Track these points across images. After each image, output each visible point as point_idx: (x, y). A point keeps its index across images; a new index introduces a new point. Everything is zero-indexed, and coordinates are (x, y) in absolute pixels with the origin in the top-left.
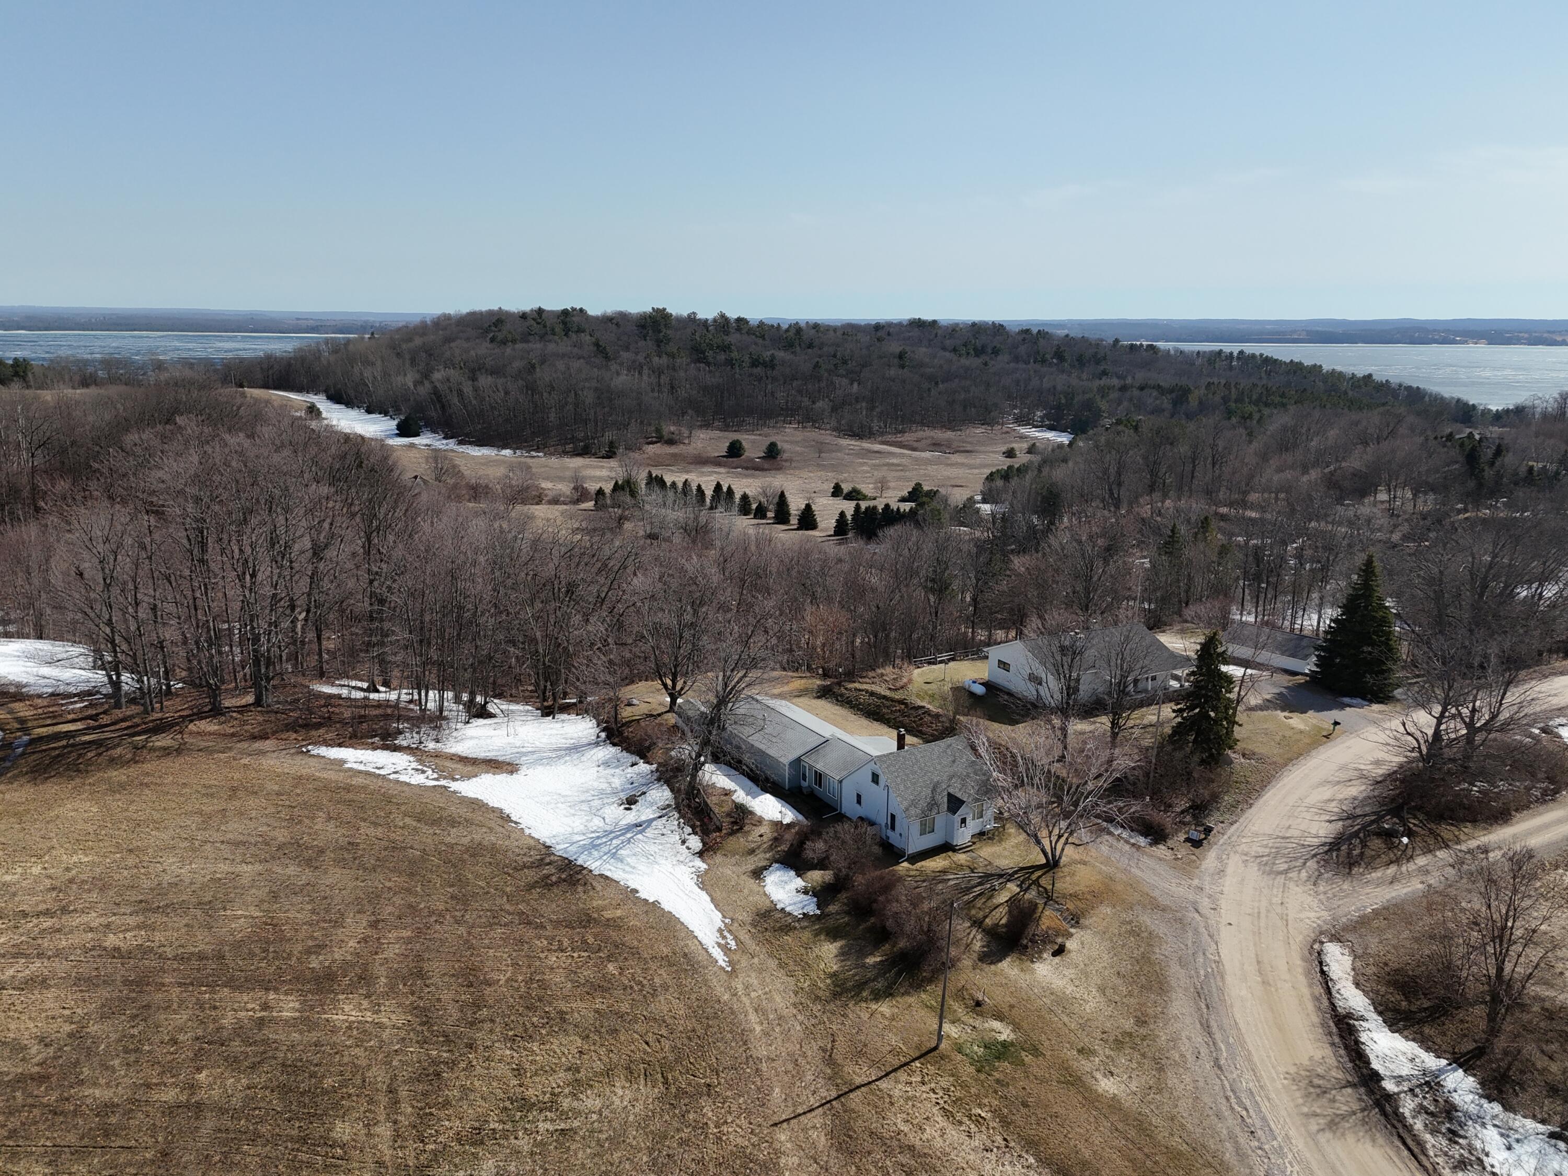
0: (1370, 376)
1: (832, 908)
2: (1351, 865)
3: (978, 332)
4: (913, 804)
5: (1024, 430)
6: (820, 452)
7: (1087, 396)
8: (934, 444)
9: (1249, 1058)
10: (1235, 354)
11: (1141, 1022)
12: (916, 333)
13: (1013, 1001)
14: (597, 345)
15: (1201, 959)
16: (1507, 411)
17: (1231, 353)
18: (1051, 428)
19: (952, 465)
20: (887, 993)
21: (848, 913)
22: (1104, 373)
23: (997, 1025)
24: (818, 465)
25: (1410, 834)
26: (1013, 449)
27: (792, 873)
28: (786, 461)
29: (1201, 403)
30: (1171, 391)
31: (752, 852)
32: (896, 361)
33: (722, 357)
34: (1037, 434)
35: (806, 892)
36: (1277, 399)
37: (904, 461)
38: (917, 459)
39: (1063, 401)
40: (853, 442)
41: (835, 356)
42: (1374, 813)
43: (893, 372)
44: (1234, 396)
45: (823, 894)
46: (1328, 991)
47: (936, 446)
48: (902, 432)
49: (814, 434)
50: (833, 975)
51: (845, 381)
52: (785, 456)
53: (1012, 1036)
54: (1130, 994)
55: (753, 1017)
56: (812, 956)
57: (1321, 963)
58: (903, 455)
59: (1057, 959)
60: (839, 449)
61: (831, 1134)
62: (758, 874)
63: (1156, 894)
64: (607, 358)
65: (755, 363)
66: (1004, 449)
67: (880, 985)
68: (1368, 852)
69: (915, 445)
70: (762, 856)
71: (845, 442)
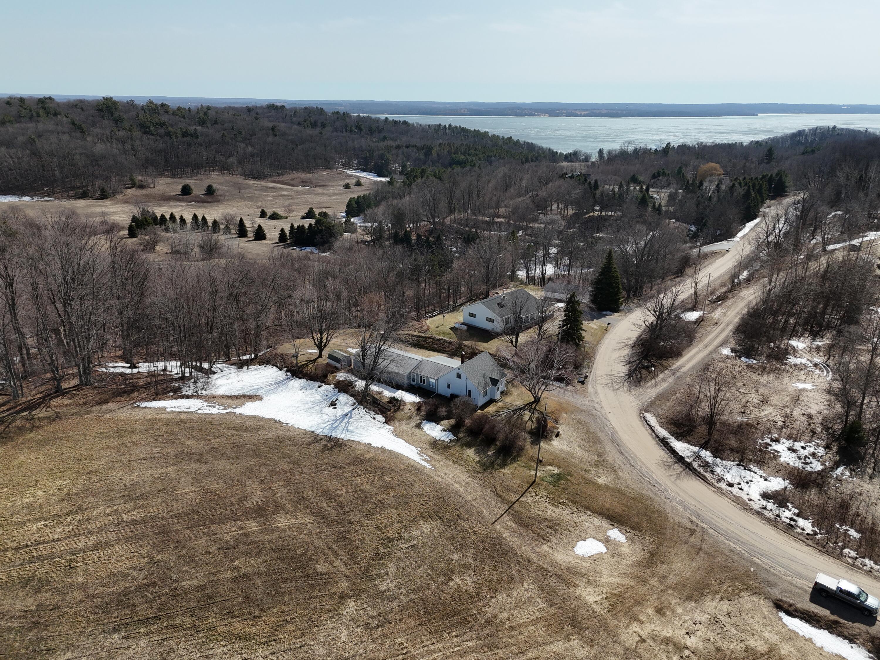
0: (511, 137)
1: (461, 435)
2: (639, 382)
3: (310, 113)
4: (479, 384)
5: (349, 172)
6: (240, 189)
7: (380, 152)
8: (303, 182)
9: (640, 460)
10: (447, 126)
11: (600, 456)
12: (273, 113)
13: (552, 457)
14: (73, 124)
15: (606, 428)
16: (570, 154)
17: (445, 126)
18: (363, 170)
19: (318, 194)
20: (503, 465)
21: (469, 436)
22: (385, 138)
23: (551, 468)
24: (241, 198)
25: (654, 366)
26: (348, 184)
27: (434, 424)
28: (221, 196)
29: (438, 154)
30: (423, 149)
31: (410, 417)
32: (271, 132)
33: (162, 131)
34: (357, 174)
35: (445, 431)
36: (474, 152)
37: (290, 193)
38: (297, 192)
39: (368, 155)
40: (255, 182)
41: (233, 129)
42: (638, 359)
43: (270, 139)
44: (453, 151)
45: (454, 429)
46: (653, 431)
47: (304, 183)
48: (282, 174)
49: (230, 178)
50: (478, 462)
51: (243, 145)
52: (219, 193)
53: (559, 471)
54: (590, 446)
55: (456, 485)
56: (465, 456)
57: (646, 421)
58: (287, 190)
59: (558, 438)
60: (249, 187)
61: (514, 521)
62: (418, 426)
63: (578, 406)
64: (82, 131)
65: (185, 134)
66: (344, 184)
67: (499, 461)
68: (644, 376)
69: (292, 182)
70: (415, 418)
71: (251, 182)
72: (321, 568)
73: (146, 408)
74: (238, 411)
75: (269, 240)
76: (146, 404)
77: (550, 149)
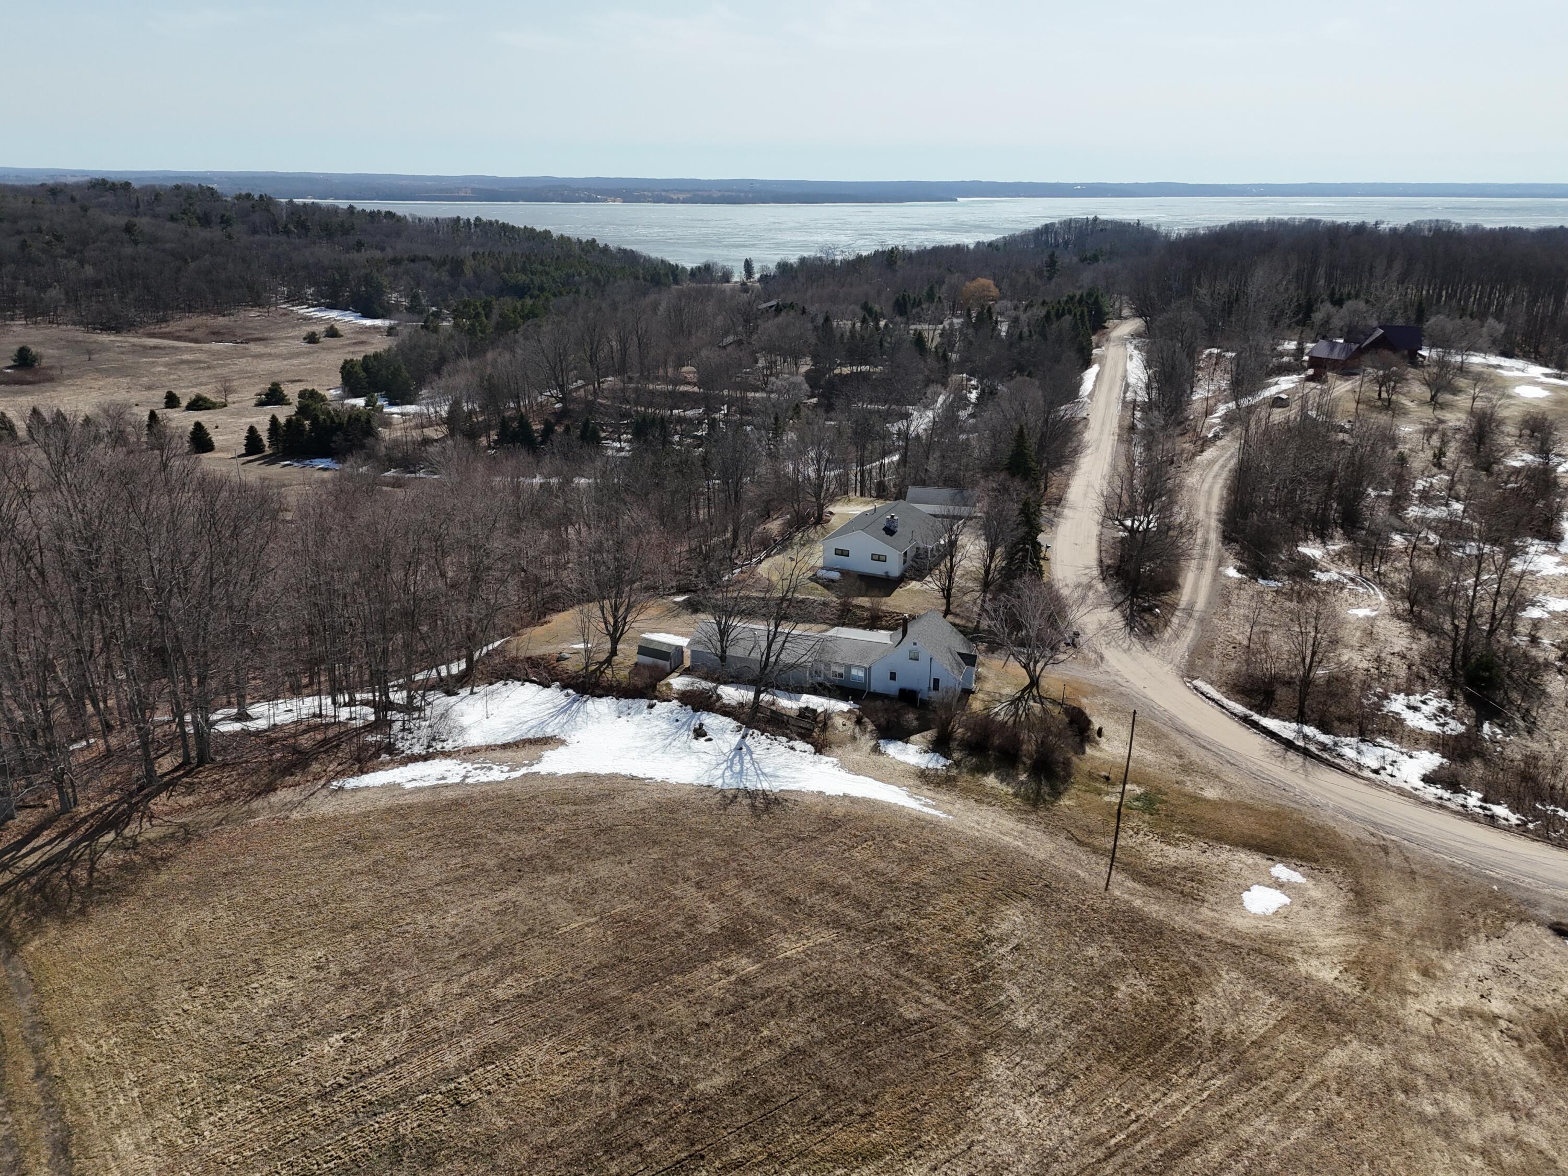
0: (594, 241)
1: (956, 755)
2: (1151, 633)
3: (189, 197)
5: (303, 310)
6: (89, 352)
7: (363, 272)
8: (213, 333)
9: (1240, 755)
10: (472, 221)
11: (1180, 757)
12: (109, 198)
13: (1119, 770)
15: (1157, 713)
17: (468, 220)
18: (331, 307)
19: (259, 356)
20: (1057, 794)
21: (970, 755)
22: (359, 245)
24: (98, 371)
25: (1157, 607)
26: (314, 334)
27: (900, 743)
28: (51, 368)
29: (475, 273)
30: (444, 263)
31: (854, 738)
32: (126, 237)
34: (320, 314)
35: (926, 752)
36: (540, 268)
37: (198, 356)
38: (213, 353)
39: (337, 277)
40: (112, 338)
41: (40, 230)
42: (1126, 599)
43: (128, 250)
44: (502, 266)
45: (940, 746)
46: (1223, 707)
47: (217, 335)
48: (164, 320)
49: (54, 331)
50: (1016, 795)
52: (45, 363)
53: (1142, 790)
54: (1156, 745)
55: (1007, 839)
56: (988, 789)
57: (1202, 693)
58: (191, 350)
59: (1104, 738)
60: (104, 348)
61: (1134, 880)
62: (876, 749)
63: (1093, 683)
66: (304, 334)
67: (1045, 789)
68: (1153, 624)
69: (191, 335)
70: (863, 738)
71: (105, 338)
72: (910, 1012)
73: (356, 790)
74: (543, 768)
75: (221, 450)
76: (351, 783)
77: (663, 261)
